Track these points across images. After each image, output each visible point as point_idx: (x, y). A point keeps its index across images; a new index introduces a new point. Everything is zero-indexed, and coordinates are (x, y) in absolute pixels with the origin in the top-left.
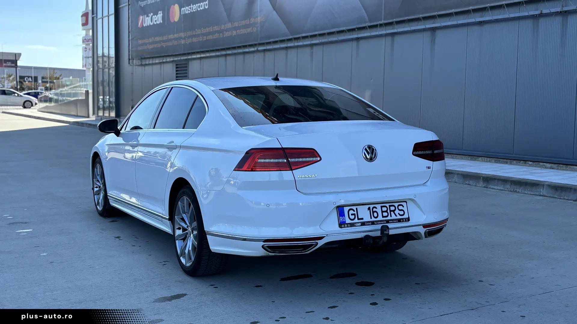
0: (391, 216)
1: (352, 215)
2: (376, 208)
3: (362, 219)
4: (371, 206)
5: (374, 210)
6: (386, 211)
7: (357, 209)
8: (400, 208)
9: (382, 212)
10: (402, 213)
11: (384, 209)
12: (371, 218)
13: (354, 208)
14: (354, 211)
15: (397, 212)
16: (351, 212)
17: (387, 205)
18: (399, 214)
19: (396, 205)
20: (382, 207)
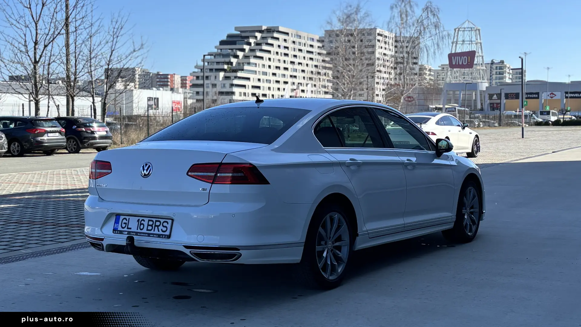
0: (154, 231)
1: (124, 223)
2: (144, 221)
3: (130, 229)
4: (141, 219)
5: (143, 222)
6: (152, 225)
7: (129, 219)
8: (165, 224)
9: (148, 225)
10: (164, 229)
11: (151, 223)
12: (137, 229)
13: (127, 218)
14: (127, 221)
15: (161, 227)
16: (125, 221)
17: (154, 220)
18: (162, 230)
19: (162, 221)
20: (149, 221)
